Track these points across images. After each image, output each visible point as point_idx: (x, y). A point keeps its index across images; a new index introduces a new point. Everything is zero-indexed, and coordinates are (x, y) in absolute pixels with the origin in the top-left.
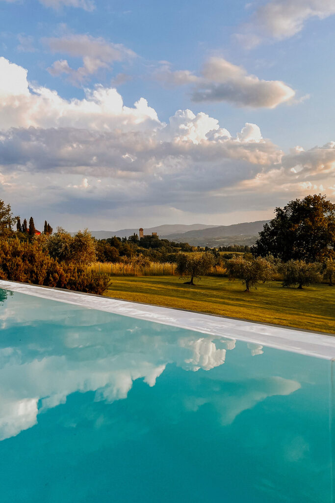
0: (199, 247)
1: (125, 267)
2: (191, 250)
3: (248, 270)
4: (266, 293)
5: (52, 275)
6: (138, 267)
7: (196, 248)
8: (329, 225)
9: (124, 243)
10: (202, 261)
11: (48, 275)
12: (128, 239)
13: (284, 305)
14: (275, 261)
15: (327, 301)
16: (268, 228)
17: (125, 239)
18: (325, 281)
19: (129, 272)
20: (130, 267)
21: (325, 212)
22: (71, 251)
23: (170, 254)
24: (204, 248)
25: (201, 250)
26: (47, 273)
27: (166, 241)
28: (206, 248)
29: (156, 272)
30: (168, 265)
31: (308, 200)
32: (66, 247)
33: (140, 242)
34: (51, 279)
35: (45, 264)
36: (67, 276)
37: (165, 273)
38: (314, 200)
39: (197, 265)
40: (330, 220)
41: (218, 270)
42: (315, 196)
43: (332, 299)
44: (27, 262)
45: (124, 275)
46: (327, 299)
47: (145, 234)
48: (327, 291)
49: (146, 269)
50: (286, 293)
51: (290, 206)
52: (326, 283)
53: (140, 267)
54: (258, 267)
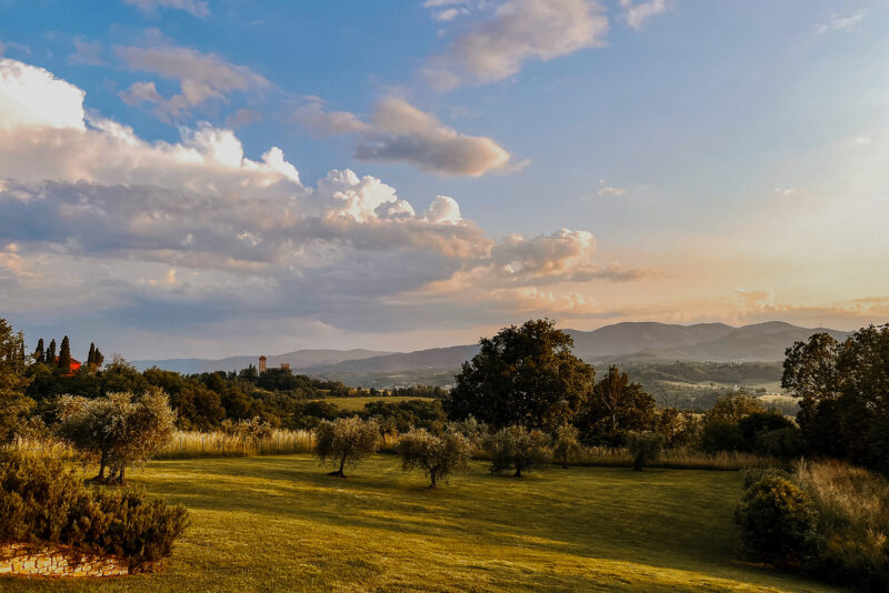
0: (359, 388)
1: (228, 440)
2: (345, 393)
3: (434, 452)
4: (463, 488)
5: (78, 519)
6: (250, 439)
7: (356, 389)
8: (560, 368)
9: (231, 382)
10: (359, 435)
11: (71, 521)
12: (238, 374)
13: (490, 517)
14: (479, 430)
15: (560, 502)
16: (470, 370)
17: (234, 374)
18: (556, 460)
19: (234, 449)
20: (236, 440)
21: (555, 346)
22: (128, 430)
23: (310, 401)
24: (368, 391)
25: (364, 394)
26: (69, 516)
27: (305, 378)
28: (372, 390)
29: (281, 448)
30: (302, 435)
31: (529, 327)
32: (119, 422)
33: (260, 379)
34: (77, 528)
35: (66, 500)
36: (107, 519)
37: (298, 449)
38: (538, 328)
39: (350, 443)
40: (562, 358)
41: (387, 441)
42: (540, 322)
43: (566, 498)
44: (33, 500)
45: (225, 455)
46: (560, 498)
47: (270, 365)
48: (560, 481)
49: (265, 441)
50: (497, 487)
51: (502, 335)
52: (559, 464)
53: (254, 439)
54: (451, 447)
